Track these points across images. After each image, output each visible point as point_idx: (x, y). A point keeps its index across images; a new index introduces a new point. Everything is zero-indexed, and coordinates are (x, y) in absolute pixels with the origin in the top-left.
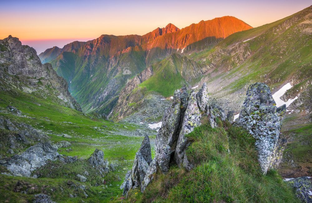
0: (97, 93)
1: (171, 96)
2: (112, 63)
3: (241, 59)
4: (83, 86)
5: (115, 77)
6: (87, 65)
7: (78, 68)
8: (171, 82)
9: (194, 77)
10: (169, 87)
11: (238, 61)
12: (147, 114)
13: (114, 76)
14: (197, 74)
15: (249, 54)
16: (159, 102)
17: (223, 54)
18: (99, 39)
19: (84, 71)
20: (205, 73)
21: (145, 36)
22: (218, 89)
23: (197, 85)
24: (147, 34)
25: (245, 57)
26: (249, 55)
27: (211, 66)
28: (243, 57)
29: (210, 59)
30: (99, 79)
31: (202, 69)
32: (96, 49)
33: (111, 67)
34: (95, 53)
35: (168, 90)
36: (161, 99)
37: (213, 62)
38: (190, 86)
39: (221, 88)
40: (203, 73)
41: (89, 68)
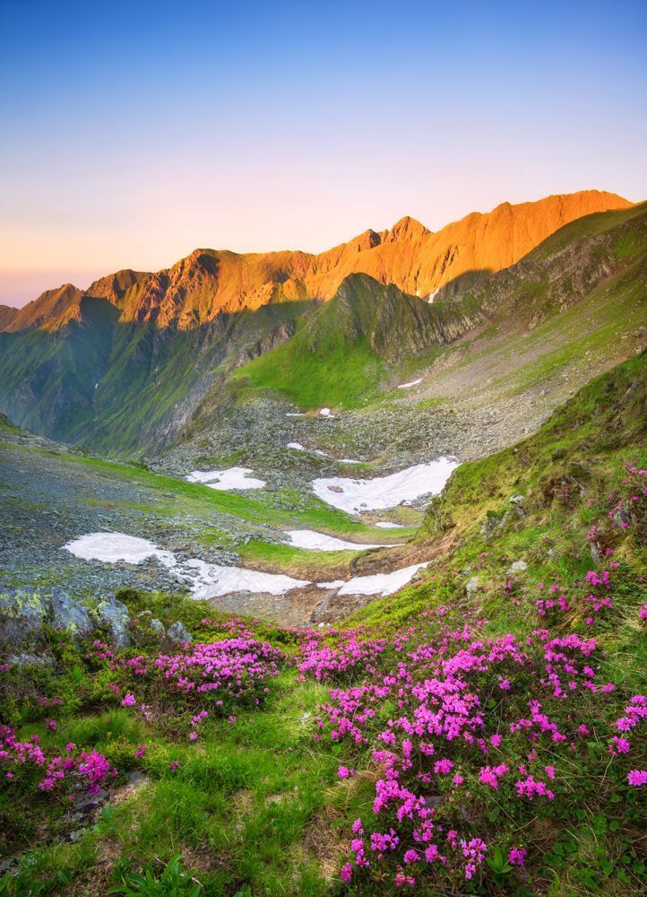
0: (161, 420)
1: (323, 407)
2: (213, 331)
3: (575, 290)
4: (130, 399)
5: (213, 372)
6: (145, 337)
7: (119, 345)
8: (335, 363)
9: (414, 351)
10: (322, 378)
11: (564, 297)
12: (212, 446)
13: (212, 369)
14: (424, 343)
15: (607, 270)
16: (268, 416)
17: (522, 278)
18: (188, 261)
19: (135, 354)
20: (454, 340)
21: (327, 256)
22: (476, 385)
23: (417, 378)
24: (334, 250)
25: (590, 282)
26: (605, 275)
27: (477, 320)
28: (583, 280)
29: (475, 296)
30: (173, 378)
31: (445, 329)
32: (175, 291)
33: (210, 343)
34: (170, 303)
35: (317, 388)
36: (288, 415)
37: (486, 304)
38: (396, 378)
39: (489, 381)
40: (445, 341)
41: (152, 346)
